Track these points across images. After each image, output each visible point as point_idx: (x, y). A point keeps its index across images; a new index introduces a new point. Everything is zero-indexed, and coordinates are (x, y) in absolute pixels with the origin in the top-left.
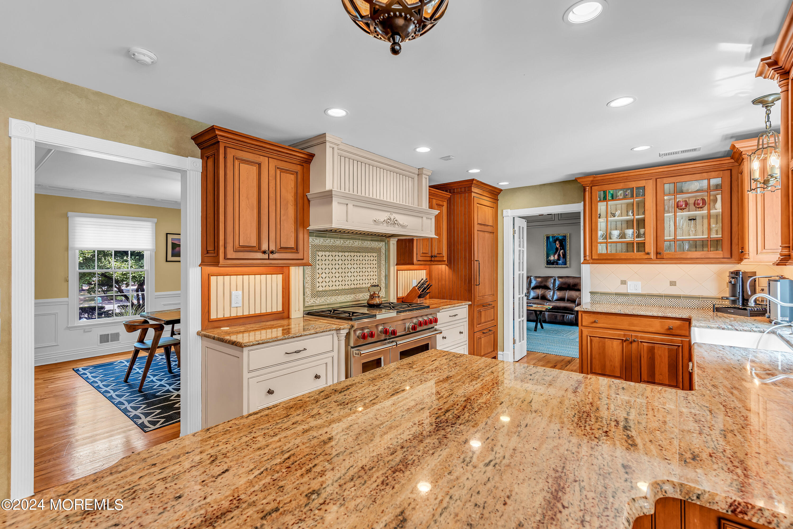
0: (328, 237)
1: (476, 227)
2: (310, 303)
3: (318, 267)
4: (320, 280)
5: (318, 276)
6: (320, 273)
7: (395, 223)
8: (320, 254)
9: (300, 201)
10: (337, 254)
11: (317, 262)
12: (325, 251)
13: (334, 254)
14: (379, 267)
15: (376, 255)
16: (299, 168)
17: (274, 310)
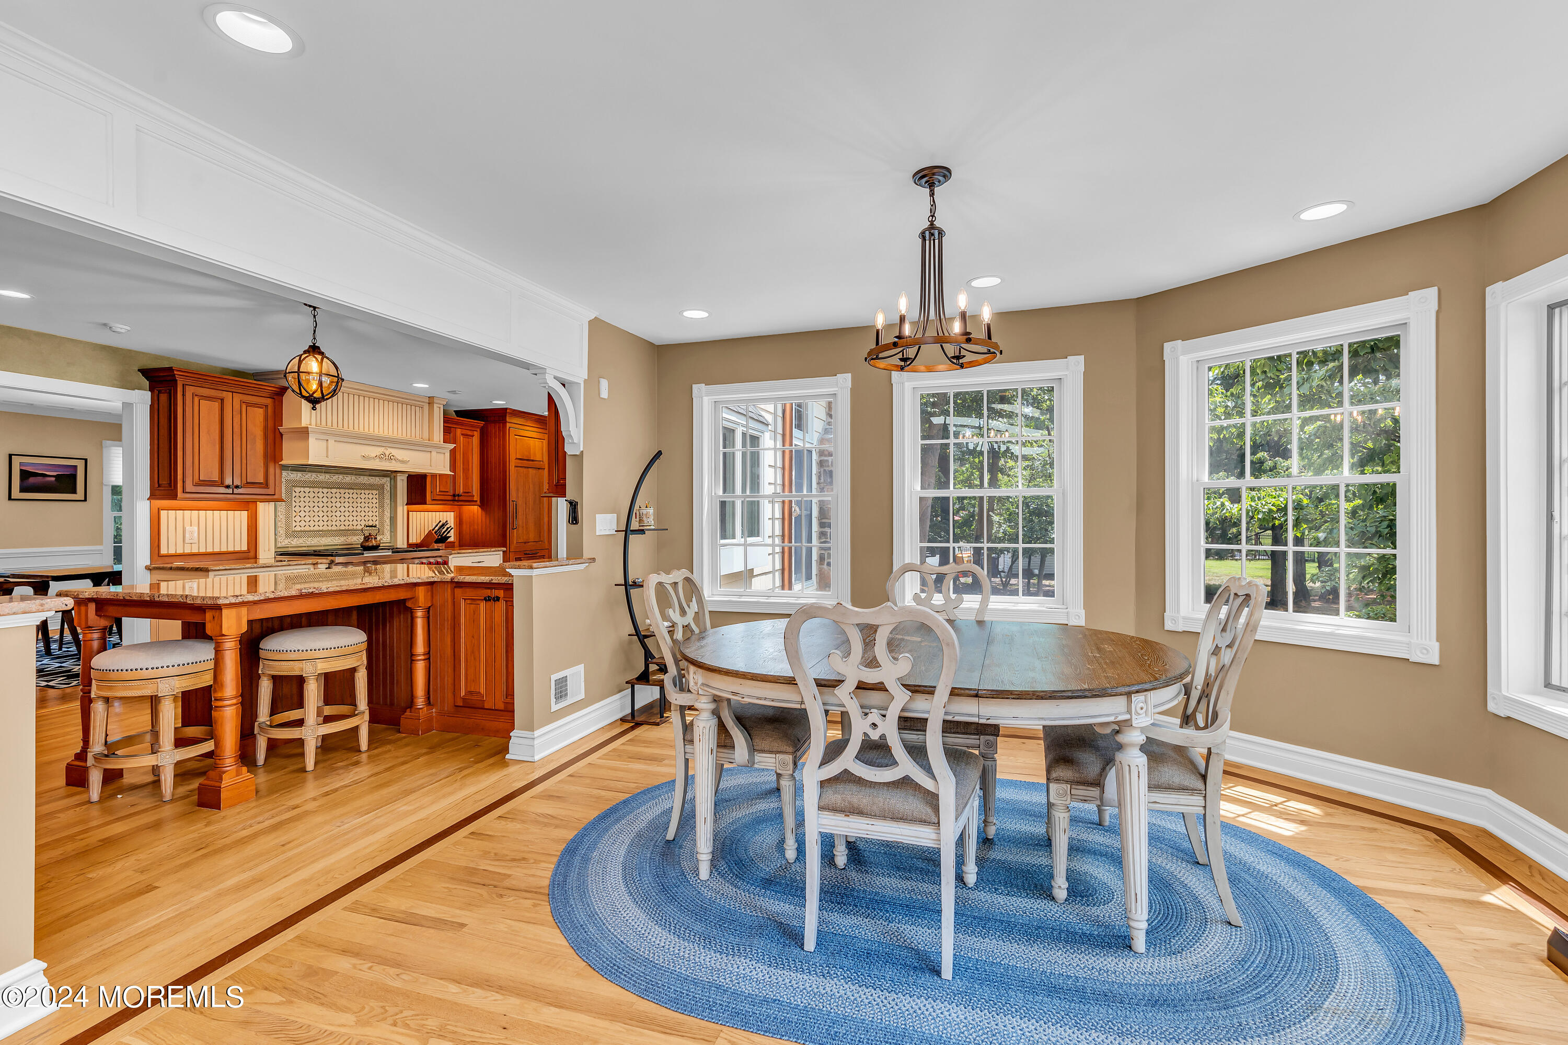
0: (308, 472)
1: (512, 464)
2: (283, 544)
3: (294, 504)
4: (298, 519)
5: (294, 514)
6: (298, 511)
7: (391, 458)
8: (297, 490)
9: (271, 436)
10: (321, 490)
11: (294, 499)
12: (304, 487)
13: (316, 490)
14: (382, 506)
15: (377, 492)
16: (269, 401)
17: (237, 549)
